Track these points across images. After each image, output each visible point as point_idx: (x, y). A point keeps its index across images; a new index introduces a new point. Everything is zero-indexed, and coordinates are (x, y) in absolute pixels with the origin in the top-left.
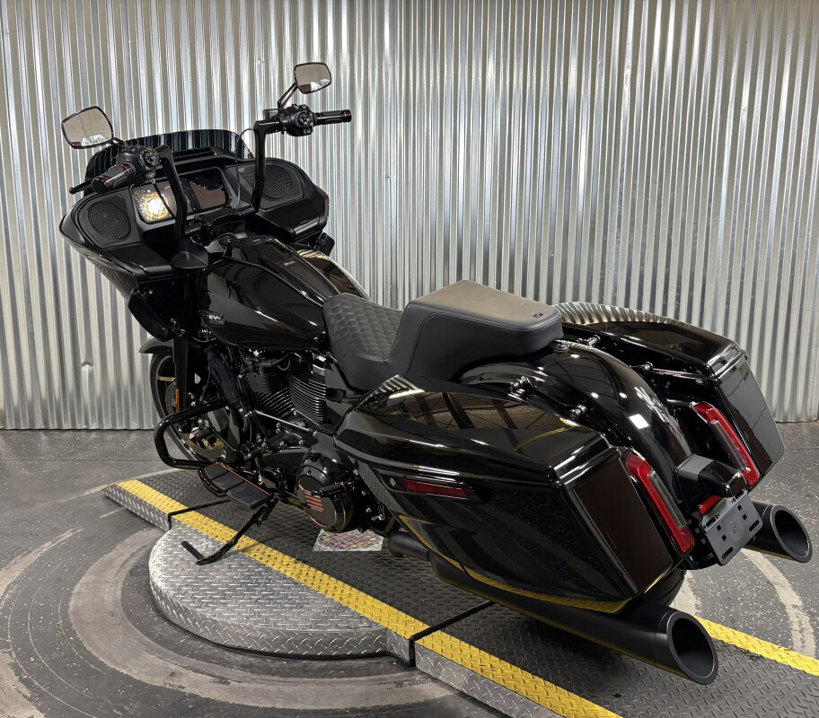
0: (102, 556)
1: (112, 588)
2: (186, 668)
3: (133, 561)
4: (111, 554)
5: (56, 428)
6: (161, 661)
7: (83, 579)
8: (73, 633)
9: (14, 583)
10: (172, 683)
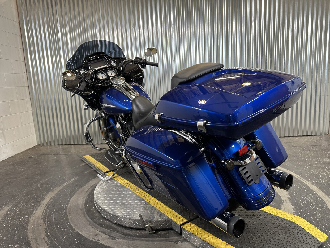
0: (82, 187)
1: (83, 199)
2: (101, 232)
3: (91, 189)
4: (85, 186)
5: (77, 144)
6: (93, 229)
7: (74, 196)
8: (67, 217)
9: (53, 197)
10: (95, 238)
